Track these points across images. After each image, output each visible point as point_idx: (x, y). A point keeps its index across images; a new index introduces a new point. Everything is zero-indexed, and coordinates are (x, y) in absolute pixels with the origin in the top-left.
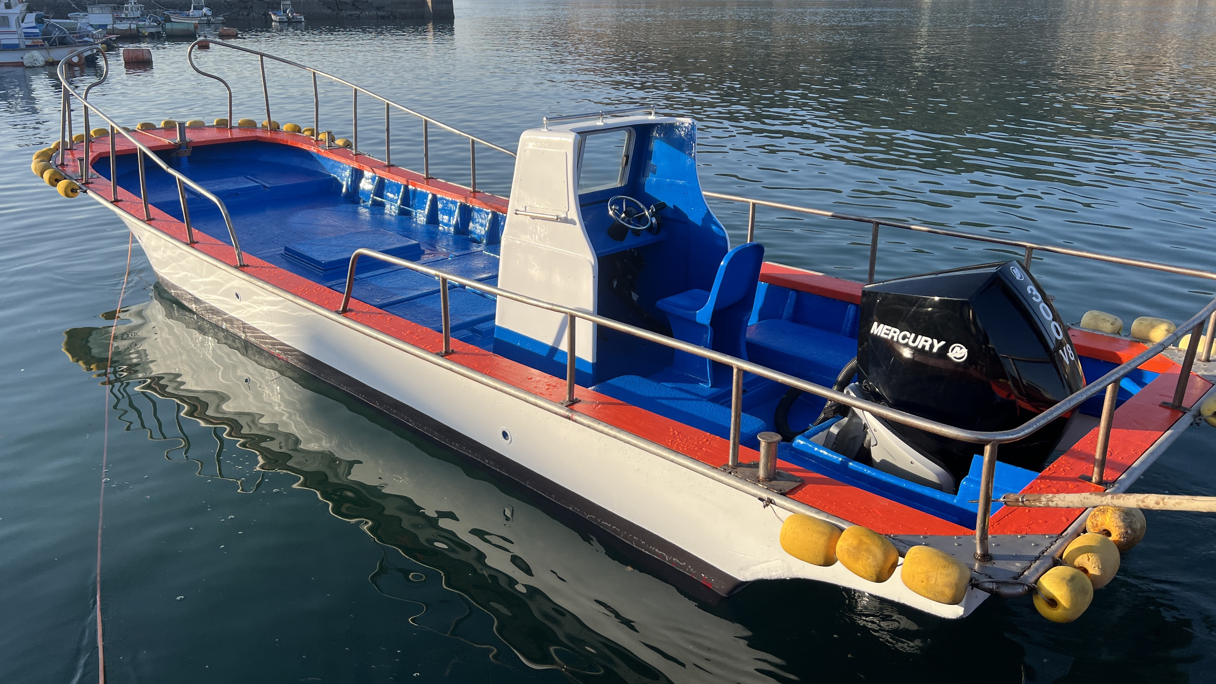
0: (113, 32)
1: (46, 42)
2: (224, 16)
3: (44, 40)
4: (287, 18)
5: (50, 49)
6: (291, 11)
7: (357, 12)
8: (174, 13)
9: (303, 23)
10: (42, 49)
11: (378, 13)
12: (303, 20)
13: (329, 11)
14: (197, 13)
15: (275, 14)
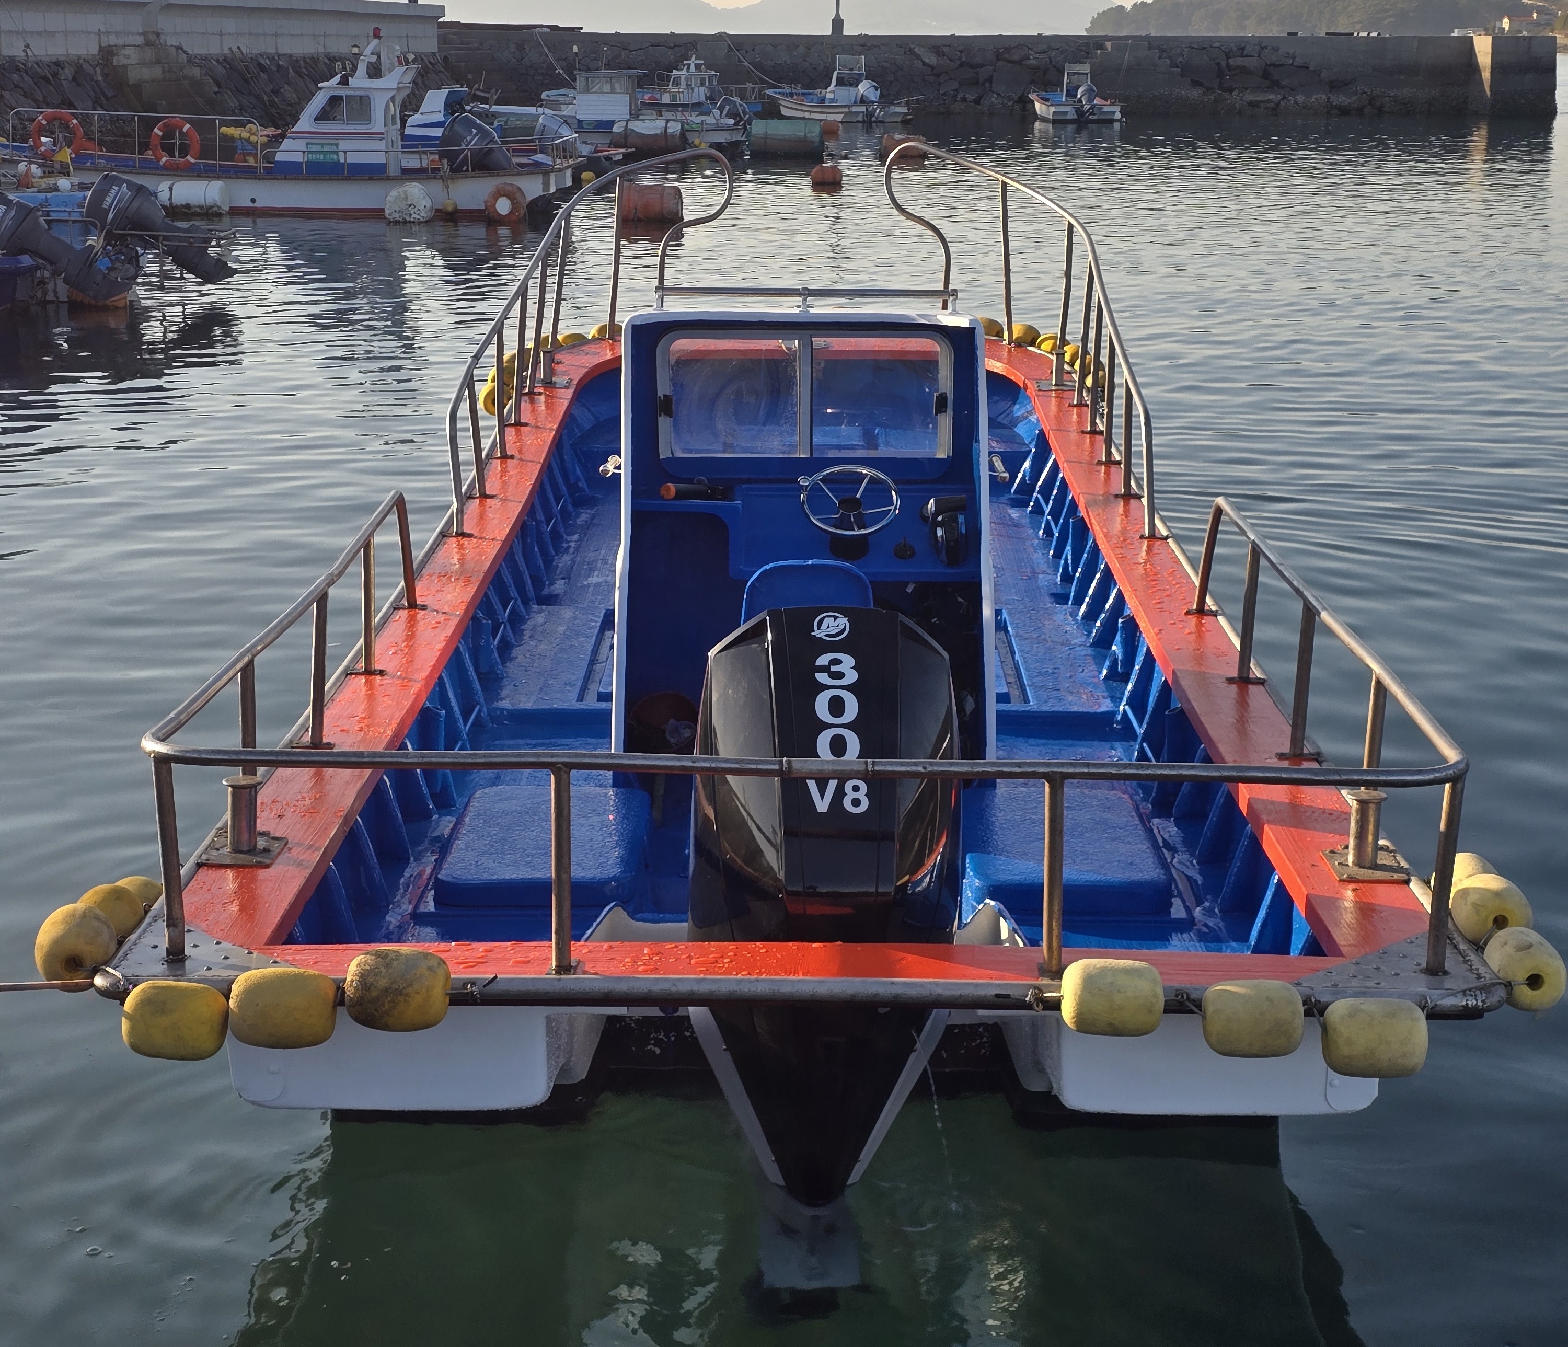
0: (622, 140)
1: (445, 161)
2: (908, 103)
3: (442, 155)
4: (1077, 110)
5: (452, 179)
6: (1089, 90)
7: (1272, 97)
8: (791, 95)
9: (1117, 126)
10: (435, 178)
11: (1333, 98)
12: (1118, 116)
13: (1195, 93)
14: (844, 95)
15: (1047, 100)
